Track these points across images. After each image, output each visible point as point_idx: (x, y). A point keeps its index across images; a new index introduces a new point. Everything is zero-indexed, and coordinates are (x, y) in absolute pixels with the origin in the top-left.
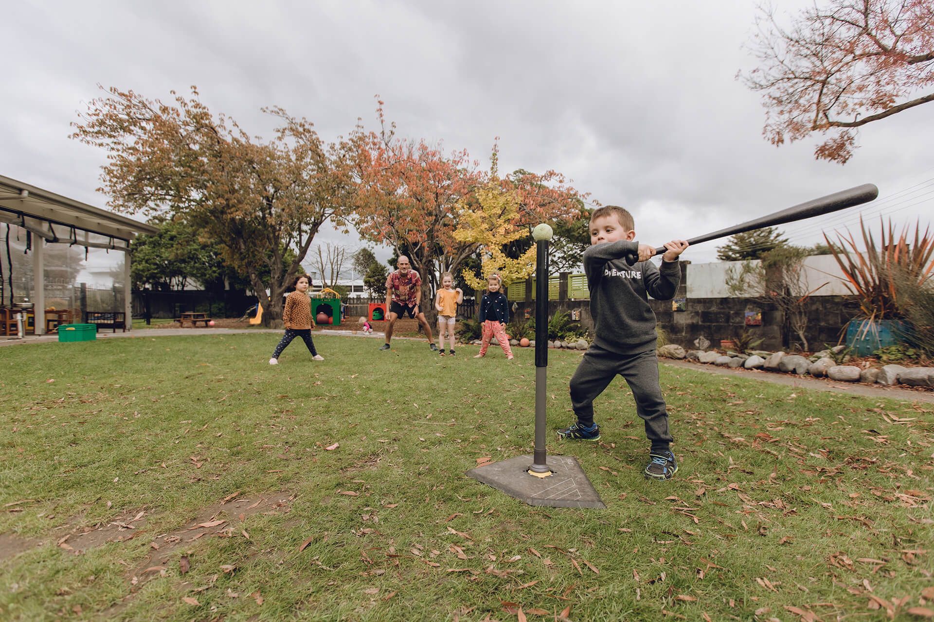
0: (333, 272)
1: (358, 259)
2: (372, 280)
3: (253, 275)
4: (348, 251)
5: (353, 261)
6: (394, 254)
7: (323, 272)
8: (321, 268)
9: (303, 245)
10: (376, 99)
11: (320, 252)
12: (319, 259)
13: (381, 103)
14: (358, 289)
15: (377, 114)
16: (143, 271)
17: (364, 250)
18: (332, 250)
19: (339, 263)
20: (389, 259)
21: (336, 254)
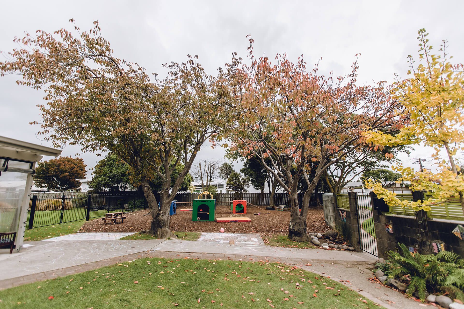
0: (208, 178)
1: (222, 170)
2: (232, 183)
3: (146, 188)
4: (217, 165)
5: (219, 171)
6: (244, 166)
7: (202, 178)
8: (200, 176)
9: (188, 161)
10: (248, 38)
11: (200, 166)
12: (200, 171)
13: (251, 41)
14: (221, 186)
15: (248, 52)
16: (101, 181)
17: (226, 164)
18: (207, 164)
19: (212, 172)
20: (241, 169)
21: (210, 167)
